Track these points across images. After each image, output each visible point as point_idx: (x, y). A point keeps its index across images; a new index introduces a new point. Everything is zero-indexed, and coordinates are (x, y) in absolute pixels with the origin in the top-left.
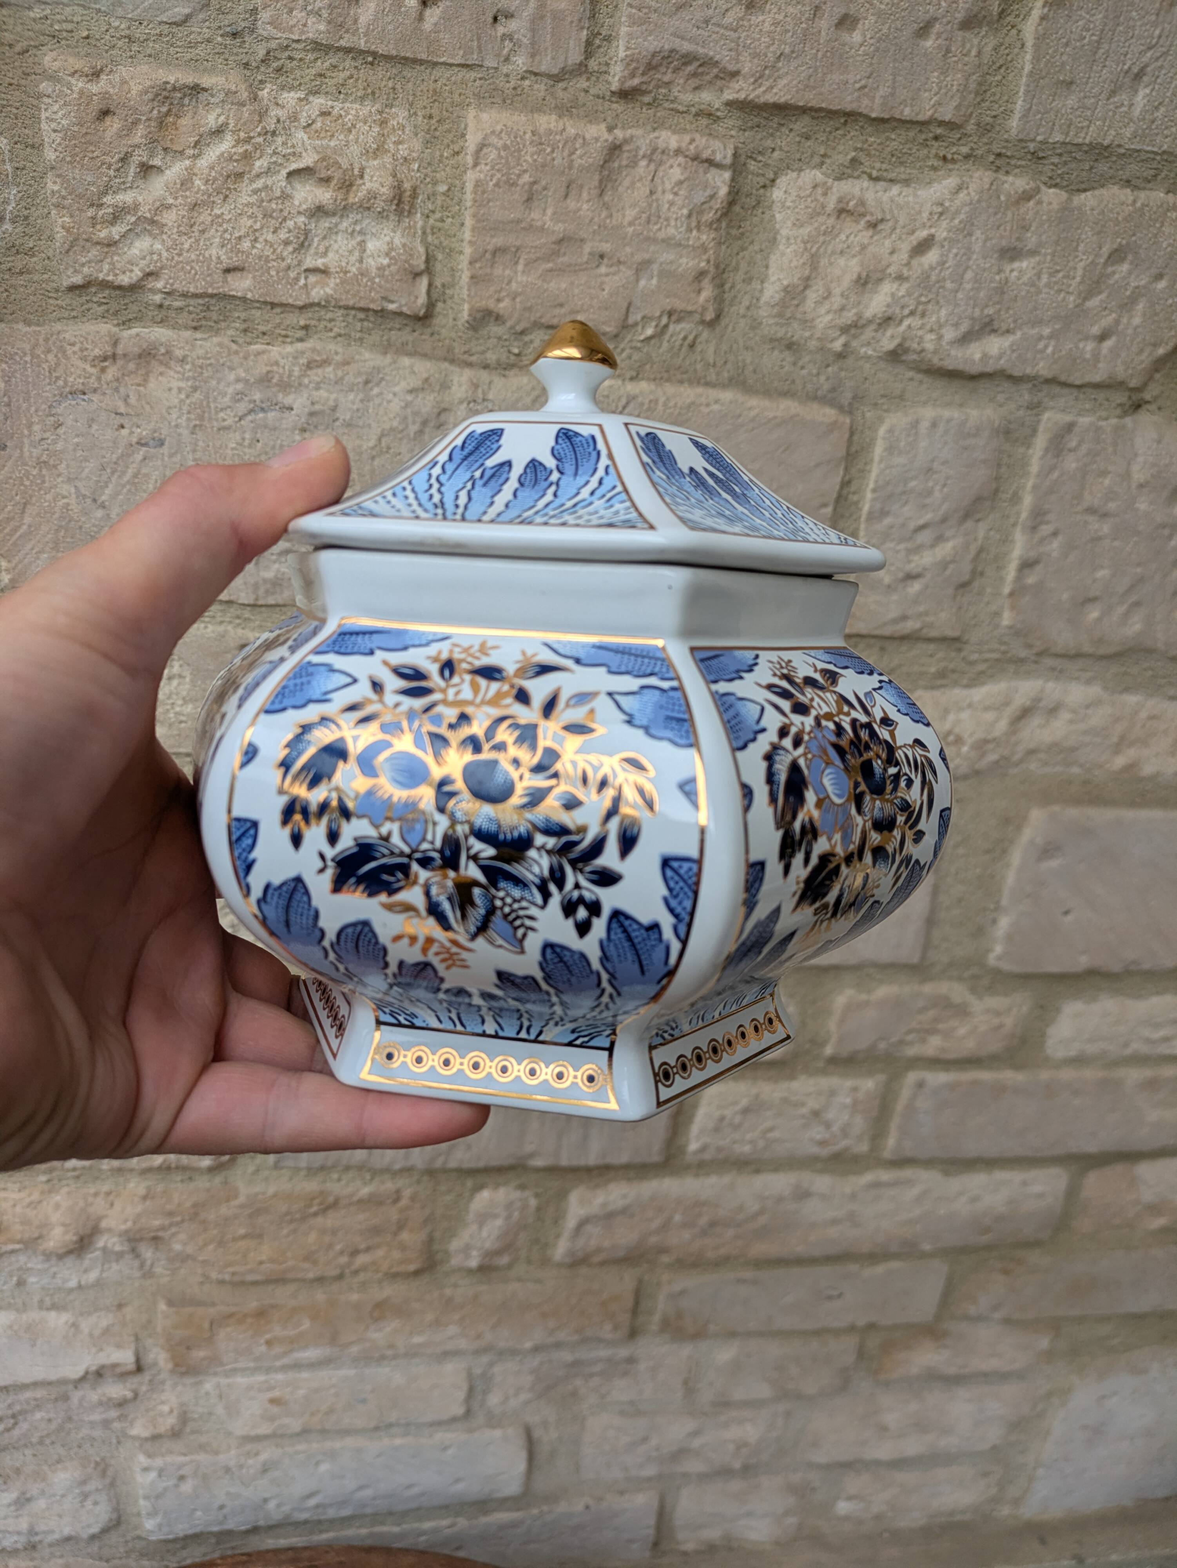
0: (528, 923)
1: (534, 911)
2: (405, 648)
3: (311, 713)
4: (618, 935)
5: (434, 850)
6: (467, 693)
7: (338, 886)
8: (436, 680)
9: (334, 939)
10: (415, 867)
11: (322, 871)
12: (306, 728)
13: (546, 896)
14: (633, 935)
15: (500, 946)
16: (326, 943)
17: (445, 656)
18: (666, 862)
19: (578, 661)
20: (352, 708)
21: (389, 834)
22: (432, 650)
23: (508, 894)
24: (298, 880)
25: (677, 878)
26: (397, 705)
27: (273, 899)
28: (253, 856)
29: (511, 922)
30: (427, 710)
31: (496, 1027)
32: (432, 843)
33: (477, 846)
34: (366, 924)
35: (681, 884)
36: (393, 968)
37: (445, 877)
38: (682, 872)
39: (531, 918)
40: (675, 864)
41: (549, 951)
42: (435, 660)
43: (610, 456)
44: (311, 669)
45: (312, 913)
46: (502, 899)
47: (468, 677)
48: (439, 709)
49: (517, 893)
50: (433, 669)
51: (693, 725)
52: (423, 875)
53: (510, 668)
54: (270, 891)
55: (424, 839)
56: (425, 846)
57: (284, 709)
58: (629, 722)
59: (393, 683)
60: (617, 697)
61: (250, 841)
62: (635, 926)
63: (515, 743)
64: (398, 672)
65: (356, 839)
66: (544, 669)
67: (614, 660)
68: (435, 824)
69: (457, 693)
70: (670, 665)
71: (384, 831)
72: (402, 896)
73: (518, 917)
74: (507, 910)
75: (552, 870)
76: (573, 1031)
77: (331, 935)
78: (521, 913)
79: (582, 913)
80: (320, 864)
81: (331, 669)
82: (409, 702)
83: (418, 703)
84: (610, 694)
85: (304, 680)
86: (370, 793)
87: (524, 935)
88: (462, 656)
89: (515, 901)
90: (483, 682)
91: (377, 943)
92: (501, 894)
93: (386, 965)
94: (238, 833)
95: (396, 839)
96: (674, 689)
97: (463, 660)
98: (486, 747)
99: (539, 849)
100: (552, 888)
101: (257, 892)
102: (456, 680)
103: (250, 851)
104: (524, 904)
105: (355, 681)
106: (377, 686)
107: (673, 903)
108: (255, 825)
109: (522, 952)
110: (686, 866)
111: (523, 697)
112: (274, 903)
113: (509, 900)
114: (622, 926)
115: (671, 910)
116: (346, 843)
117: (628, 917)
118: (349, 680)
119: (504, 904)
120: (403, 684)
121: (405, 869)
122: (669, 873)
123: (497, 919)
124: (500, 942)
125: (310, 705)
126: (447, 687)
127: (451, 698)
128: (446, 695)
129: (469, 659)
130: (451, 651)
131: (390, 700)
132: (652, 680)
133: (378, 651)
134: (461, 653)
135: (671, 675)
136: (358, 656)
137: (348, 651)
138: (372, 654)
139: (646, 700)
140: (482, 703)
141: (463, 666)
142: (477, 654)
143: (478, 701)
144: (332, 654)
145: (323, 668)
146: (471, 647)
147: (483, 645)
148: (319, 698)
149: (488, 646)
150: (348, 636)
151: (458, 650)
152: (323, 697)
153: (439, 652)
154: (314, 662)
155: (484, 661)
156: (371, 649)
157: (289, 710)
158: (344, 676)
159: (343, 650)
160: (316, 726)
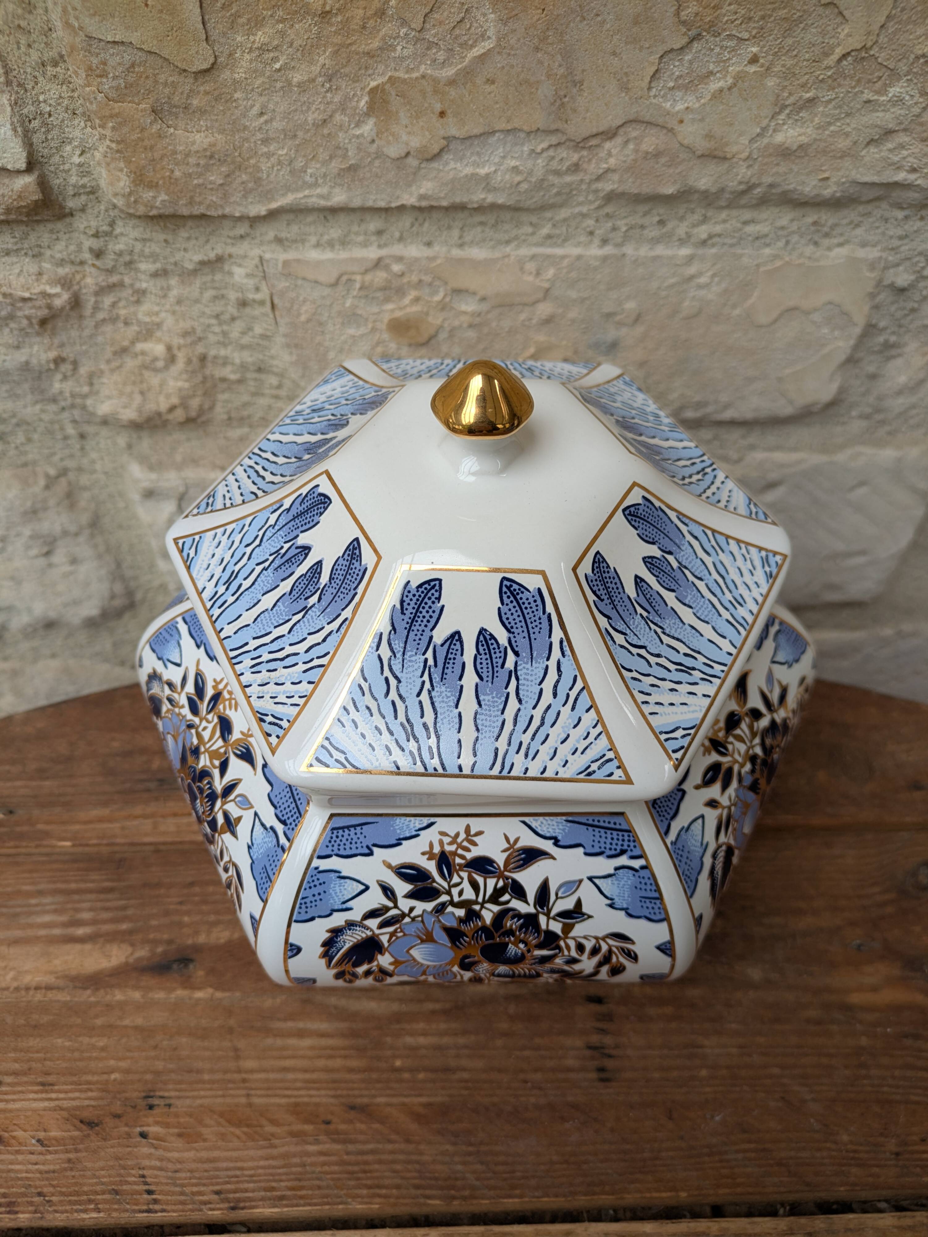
2: (399, 843)
3: (339, 919)
6: (469, 892)
8: (438, 879)
12: (338, 933)
17: (437, 849)
19: (557, 843)
20: (373, 914)
21: (426, 979)
26: (412, 909)
30: (438, 912)
42: (431, 857)
44: (321, 876)
47: (464, 873)
48: (450, 911)
50: (433, 868)
53: (500, 859)
57: (313, 918)
58: (611, 906)
59: (402, 888)
60: (596, 881)
63: (520, 930)
64: (401, 873)
66: (529, 857)
67: (589, 840)
68: (462, 975)
69: (461, 893)
70: (636, 838)
71: (421, 979)
81: (340, 875)
82: (420, 906)
83: (429, 906)
84: (590, 879)
85: (320, 889)
88: (453, 848)
90: (480, 879)
96: (642, 866)
97: (455, 854)
98: (496, 936)
102: (456, 877)
105: (367, 888)
106: (387, 891)
111: (518, 890)
118: (363, 887)
120: (409, 885)
125: (335, 914)
126: (450, 887)
127: (456, 899)
128: (451, 896)
129: (460, 851)
130: (441, 843)
131: (405, 904)
132: (623, 860)
133: (375, 849)
134: (450, 844)
135: (637, 852)
136: (359, 858)
137: (348, 852)
138: (371, 854)
139: (622, 883)
140: (484, 901)
141: (458, 860)
142: (465, 844)
143: (480, 899)
144: (334, 858)
145: (333, 875)
146: (457, 835)
147: (468, 829)
148: (340, 907)
149: (472, 832)
150: (341, 831)
151: (446, 840)
152: (344, 906)
153: (431, 845)
154: (321, 869)
155: (475, 852)
156: (368, 847)
157: (317, 920)
158: (355, 883)
159: (342, 852)
160: (346, 930)
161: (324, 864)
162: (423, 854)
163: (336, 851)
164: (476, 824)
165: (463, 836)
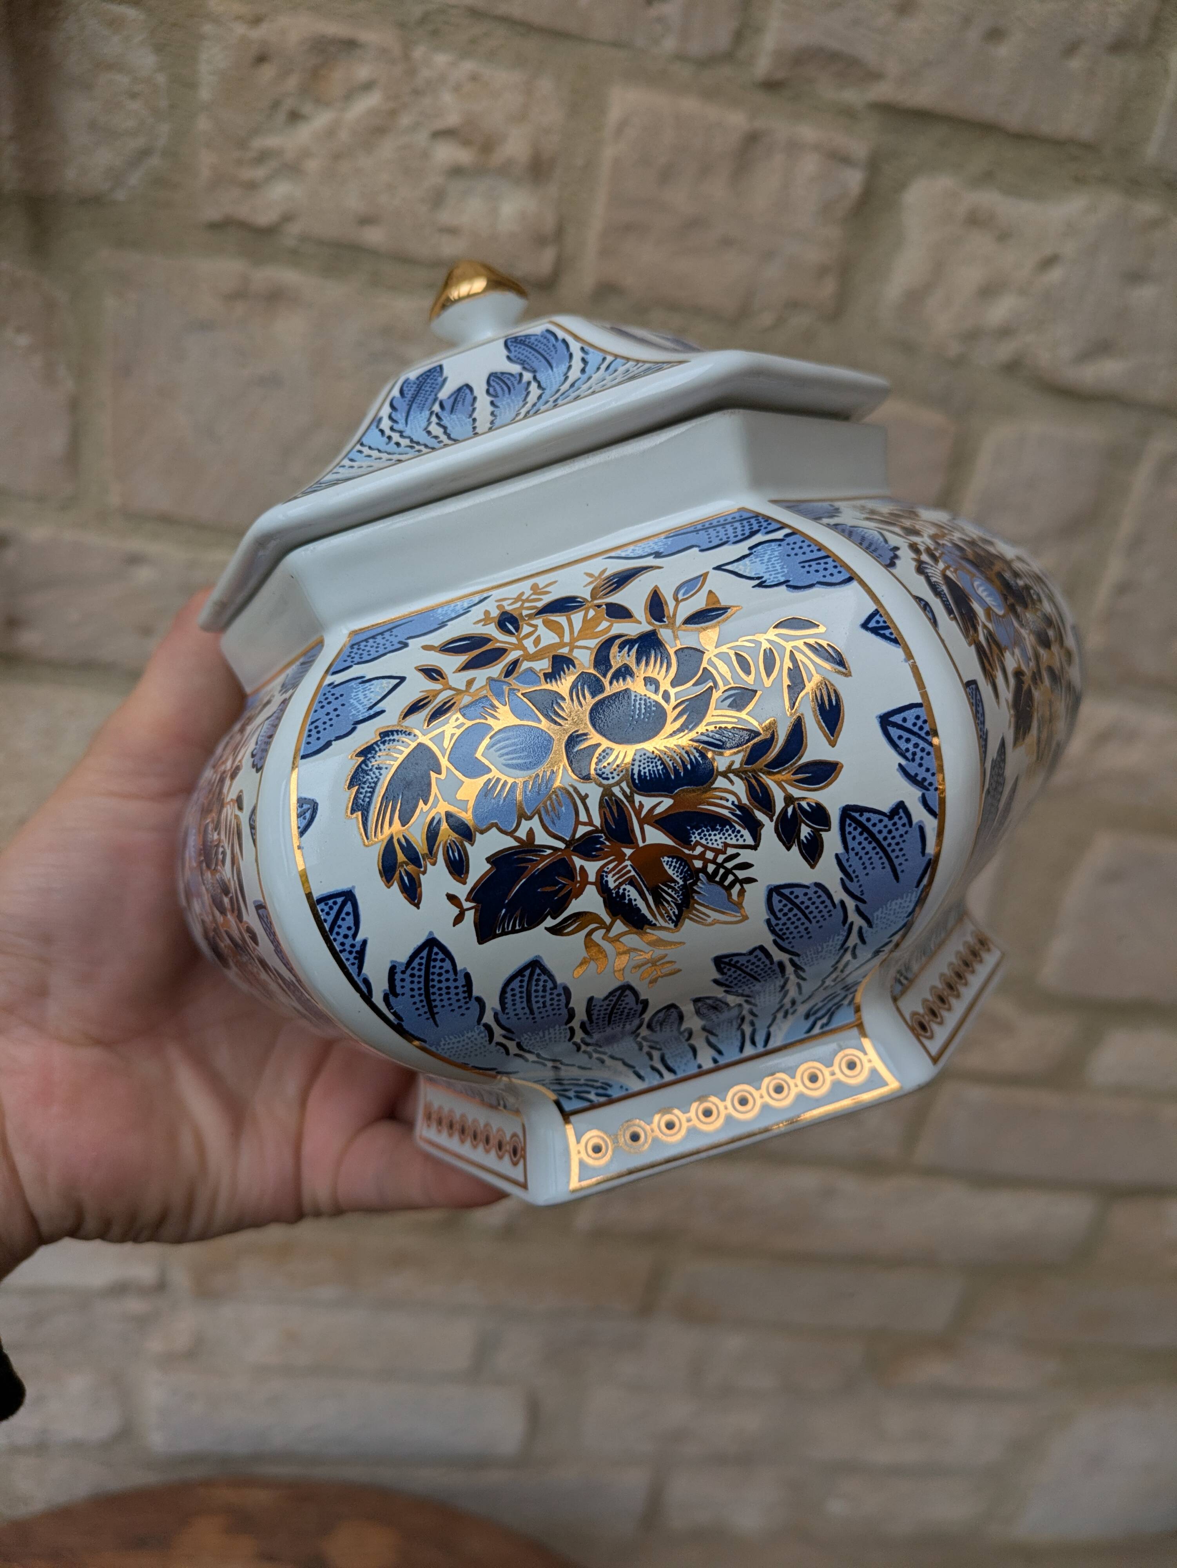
0: (741, 874)
1: (746, 856)
2: (443, 625)
3: (366, 734)
4: (858, 839)
5: (597, 830)
6: (548, 638)
7: (485, 933)
8: (501, 639)
9: (498, 1007)
10: (578, 862)
11: (458, 919)
12: (367, 752)
13: (755, 828)
14: (875, 830)
15: (716, 922)
16: (488, 1018)
17: (495, 613)
18: (885, 720)
19: (658, 555)
20: (414, 708)
21: (531, 833)
22: (477, 613)
23: (706, 848)
24: (432, 943)
25: (906, 735)
26: (470, 683)
27: (405, 986)
28: (360, 937)
29: (721, 883)
30: (509, 672)
31: (713, 1053)
32: (590, 823)
33: (648, 802)
34: (535, 965)
35: (914, 740)
36: (581, 1014)
37: (621, 858)
38: (908, 725)
39: (746, 866)
40: (897, 719)
41: (776, 898)
42: (486, 619)
43: (576, 338)
44: (337, 691)
45: (462, 981)
46: (701, 856)
47: (538, 622)
48: (525, 665)
49: (716, 840)
50: (492, 630)
51: (836, 559)
52: (592, 868)
53: (583, 593)
54: (398, 977)
55: (578, 823)
56: (582, 830)
57: (328, 744)
58: (760, 585)
59: (450, 663)
60: (730, 567)
61: (350, 920)
62: (875, 818)
63: (638, 662)
64: (448, 648)
65: (488, 860)
66: (622, 579)
67: (702, 538)
68: (583, 799)
69: (537, 641)
70: (767, 519)
71: (522, 833)
72: (575, 907)
73: (728, 872)
74: (711, 868)
75: (751, 789)
76: (807, 1016)
77: (492, 1003)
78: (729, 865)
79: (805, 831)
80: (457, 911)
81: (363, 681)
82: (481, 675)
83: (496, 670)
84: (718, 568)
85: (336, 704)
86: (486, 792)
87: (742, 892)
88: (516, 605)
89: (717, 852)
90: (561, 619)
91: (555, 987)
92: (699, 850)
93: (571, 1014)
94: (330, 919)
95: (542, 838)
96: (787, 535)
97: (520, 608)
98: (606, 682)
99: (724, 775)
100: (760, 816)
101: (379, 986)
102: (526, 629)
103: (355, 936)
104: (730, 851)
105: (402, 679)
106: (432, 673)
107: (912, 768)
108: (349, 896)
109: (745, 918)
110: (910, 714)
111: (619, 612)
112: (407, 990)
113: (710, 855)
114: (859, 824)
115: (912, 779)
116: (478, 868)
117: (862, 810)
118: (394, 680)
119: (706, 862)
120: (462, 659)
121: (568, 870)
122: (894, 732)
123: (702, 885)
124: (714, 915)
125: (359, 727)
126: (520, 640)
127: (532, 650)
128: (524, 649)
129: (526, 605)
130: (500, 607)
131: (458, 680)
132: (759, 538)
133: (410, 641)
134: (512, 604)
135: (775, 526)
136: (389, 655)
137: (374, 656)
138: (406, 645)
139: (766, 557)
140: (573, 640)
141: (525, 613)
142: (533, 597)
143: (567, 639)
144: (355, 667)
145: (353, 683)
146: (521, 594)
147: (535, 588)
148: (367, 715)
149: (541, 587)
150: (363, 643)
151: (505, 603)
152: (372, 712)
153: (486, 612)
154: (336, 683)
155: (547, 599)
157: (334, 744)
158: (385, 681)
159: (366, 658)
160: (378, 746)
161: (341, 678)
162: (477, 623)
163: (357, 662)
164: (544, 579)
165: (528, 592)
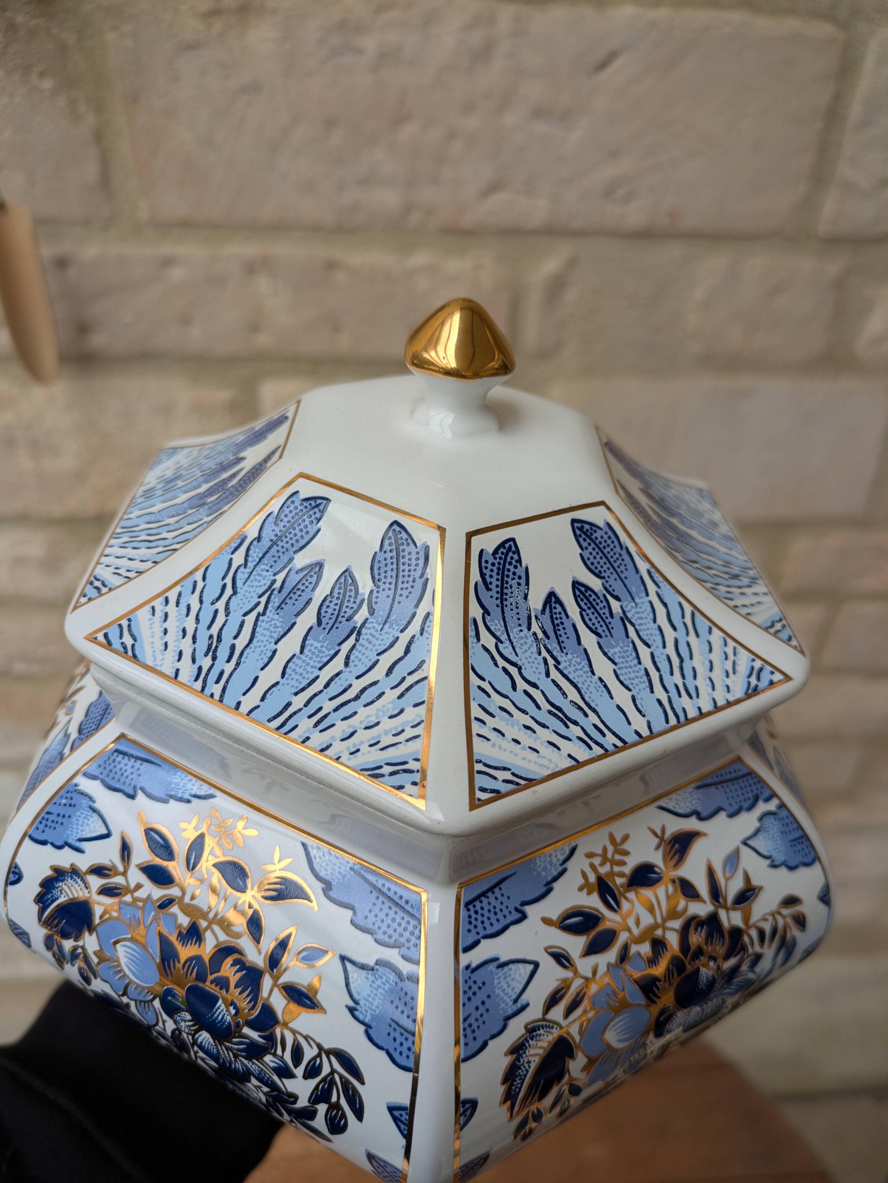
2: (550, 889)
6: (645, 916)
12: (518, 1051)
17: (592, 877)
19: (699, 816)
20: (553, 1001)
22: (575, 875)
26: (595, 970)
30: (623, 959)
42: (587, 888)
44: (477, 976)
47: (631, 895)
48: (635, 951)
50: (596, 903)
53: (657, 860)
57: (484, 1044)
59: (573, 946)
64: (566, 925)
69: (638, 922)
81: (500, 963)
82: (602, 961)
83: (611, 955)
84: (744, 843)
85: (481, 995)
88: (607, 868)
90: (649, 895)
97: (612, 874)
102: (624, 904)
105: (536, 965)
106: (561, 958)
111: (689, 890)
118: (530, 967)
120: (582, 940)
125: (511, 1023)
127: (636, 932)
128: (630, 931)
129: (616, 869)
130: (592, 866)
131: (585, 967)
132: (761, 808)
133: (527, 909)
134: (602, 864)
135: (767, 793)
136: (512, 928)
137: (497, 927)
138: (524, 917)
139: (771, 833)
140: (664, 920)
141: (618, 881)
142: (618, 857)
143: (659, 920)
144: (483, 942)
145: (492, 967)
146: (605, 849)
147: (612, 838)
148: (513, 1009)
149: (618, 839)
150: (477, 903)
151: (597, 861)
152: (519, 1005)
153: (584, 875)
154: (474, 965)
155: (632, 863)
156: (517, 910)
157: (490, 1043)
158: (521, 966)
159: (490, 930)
160: (528, 1042)
161: (475, 957)
162: (581, 889)
163: (482, 933)
164: (618, 829)
165: (610, 849)
